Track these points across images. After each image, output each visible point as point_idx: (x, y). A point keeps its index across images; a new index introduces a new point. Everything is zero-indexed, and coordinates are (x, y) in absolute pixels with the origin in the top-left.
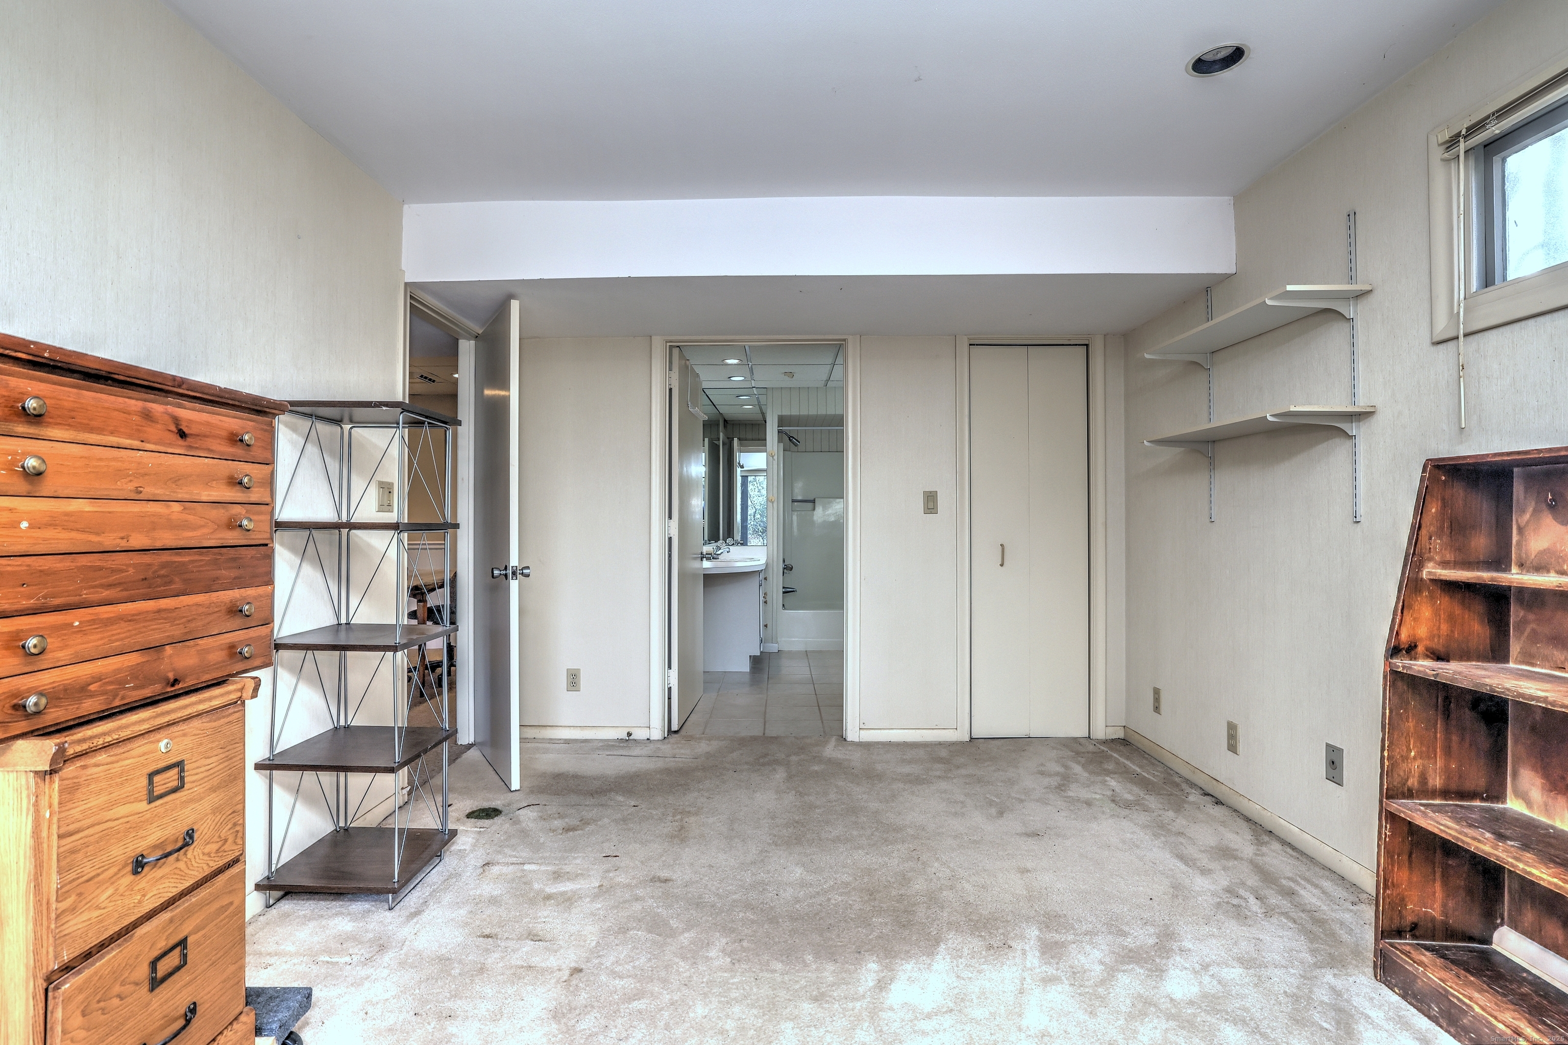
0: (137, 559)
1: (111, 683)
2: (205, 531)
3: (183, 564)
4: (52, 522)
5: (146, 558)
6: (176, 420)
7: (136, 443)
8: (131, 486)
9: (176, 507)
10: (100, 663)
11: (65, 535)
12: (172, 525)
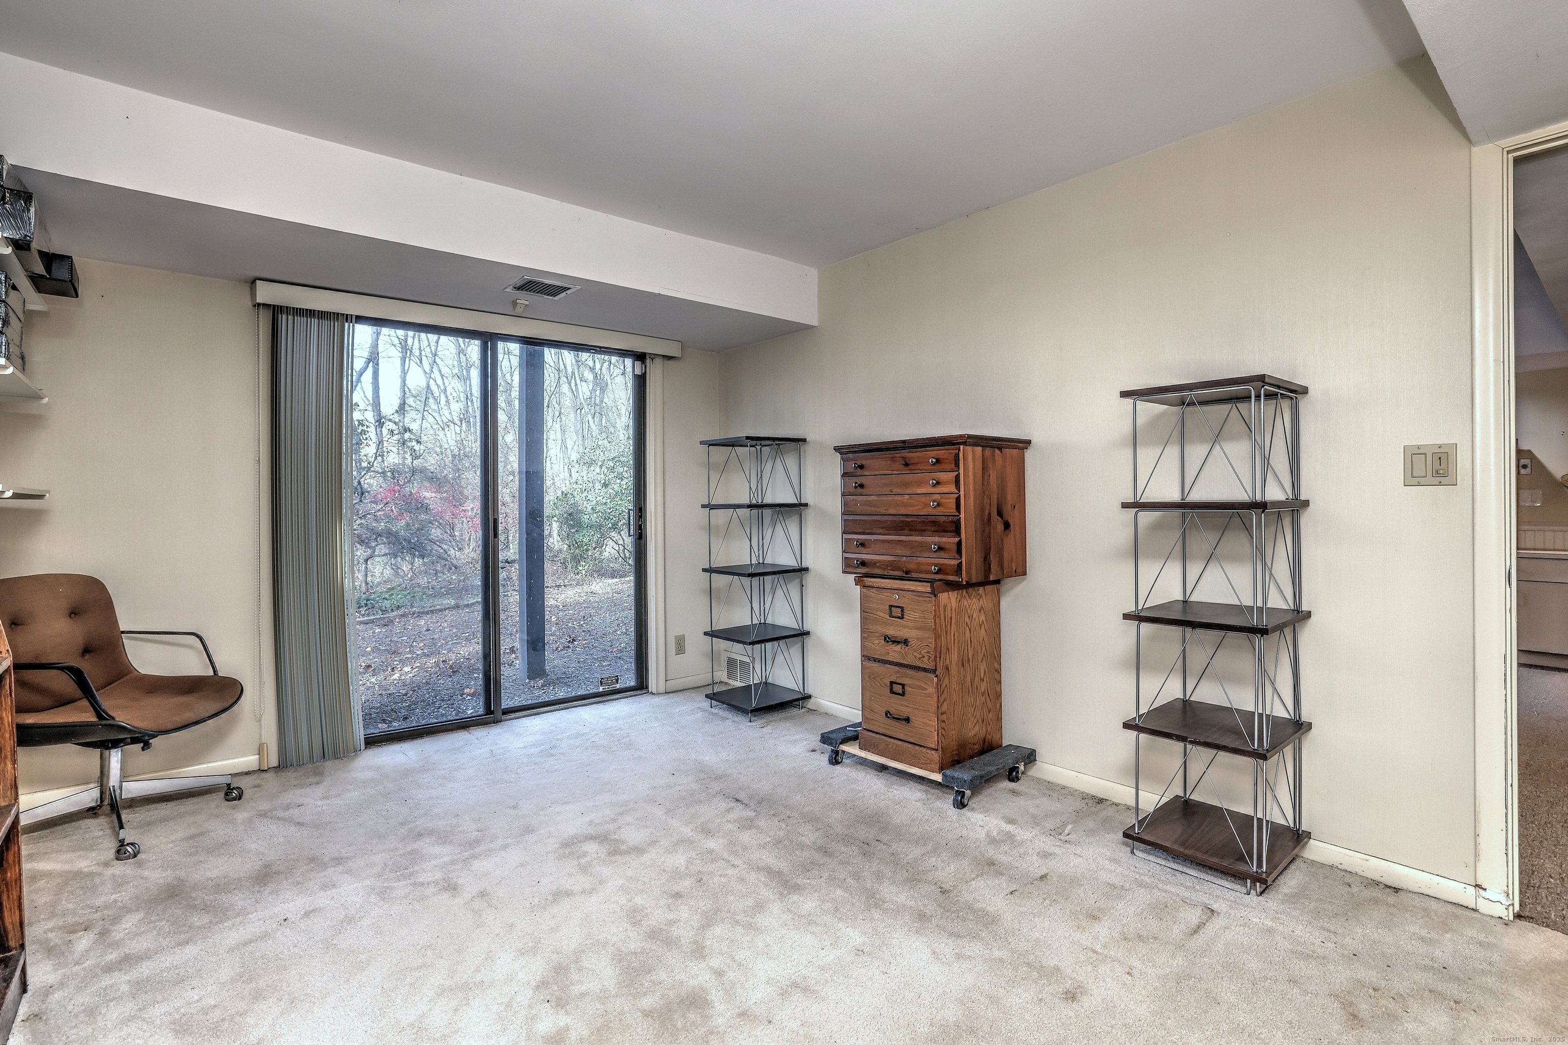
0: (891, 518)
1: (883, 565)
2: (919, 507)
3: (909, 522)
4: (865, 503)
5: (894, 518)
6: (904, 458)
7: (890, 472)
8: (888, 489)
9: (907, 497)
10: (881, 556)
11: (869, 508)
12: (906, 505)
